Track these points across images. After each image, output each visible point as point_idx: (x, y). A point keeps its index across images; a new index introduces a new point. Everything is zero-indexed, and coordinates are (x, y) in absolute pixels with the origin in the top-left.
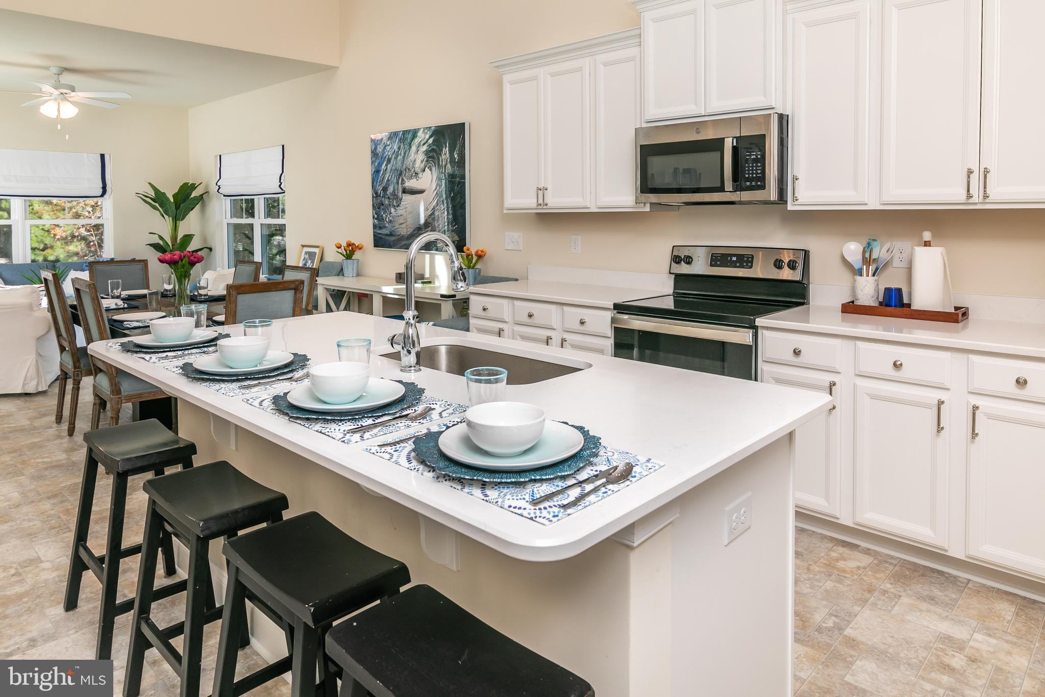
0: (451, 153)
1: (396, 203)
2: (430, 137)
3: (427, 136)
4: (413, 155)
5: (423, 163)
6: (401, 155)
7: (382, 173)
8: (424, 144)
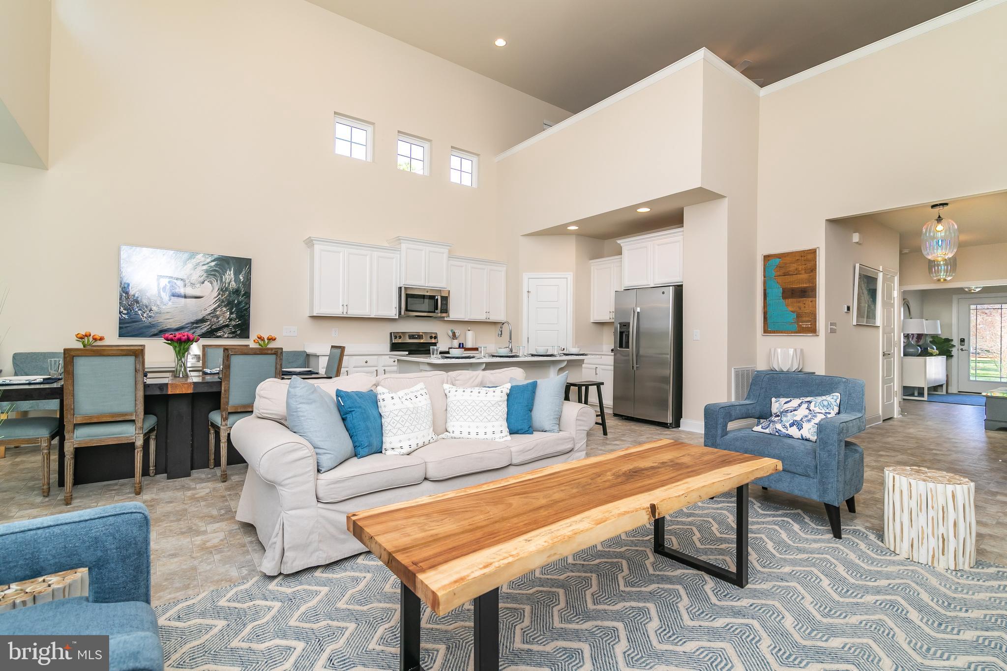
3: (209, 260)
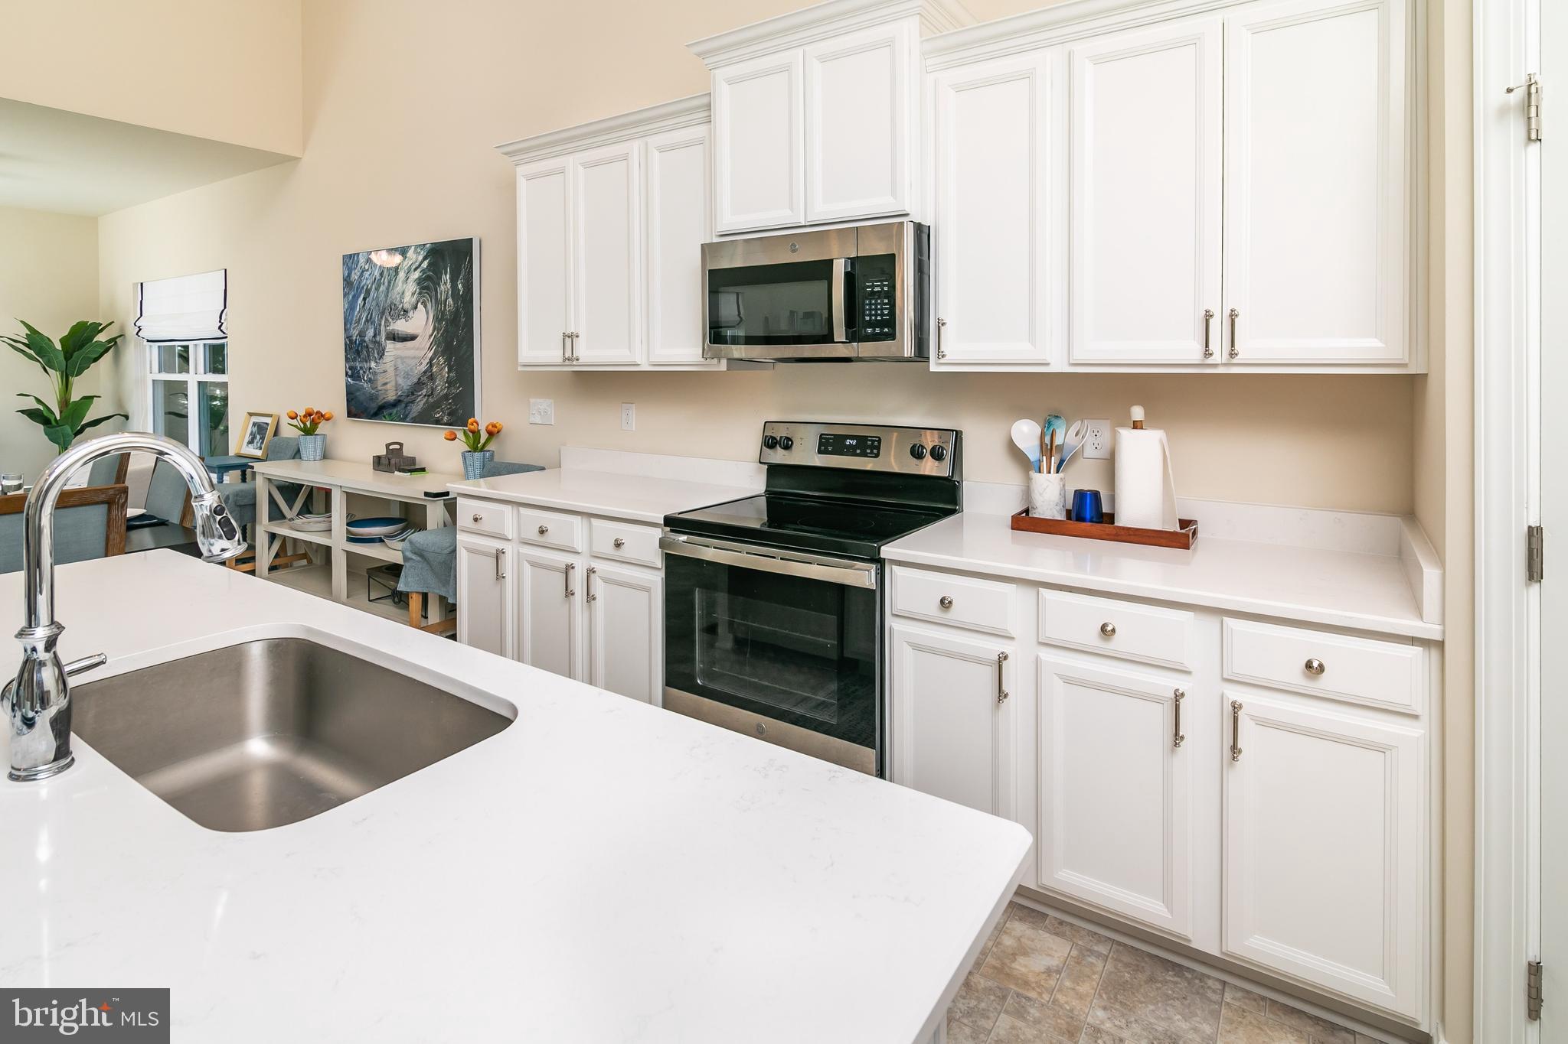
0: (454, 281)
1: (378, 354)
2: (425, 259)
3: (420, 258)
4: (400, 284)
5: (415, 296)
6: (384, 284)
7: (358, 310)
8: (416, 269)
